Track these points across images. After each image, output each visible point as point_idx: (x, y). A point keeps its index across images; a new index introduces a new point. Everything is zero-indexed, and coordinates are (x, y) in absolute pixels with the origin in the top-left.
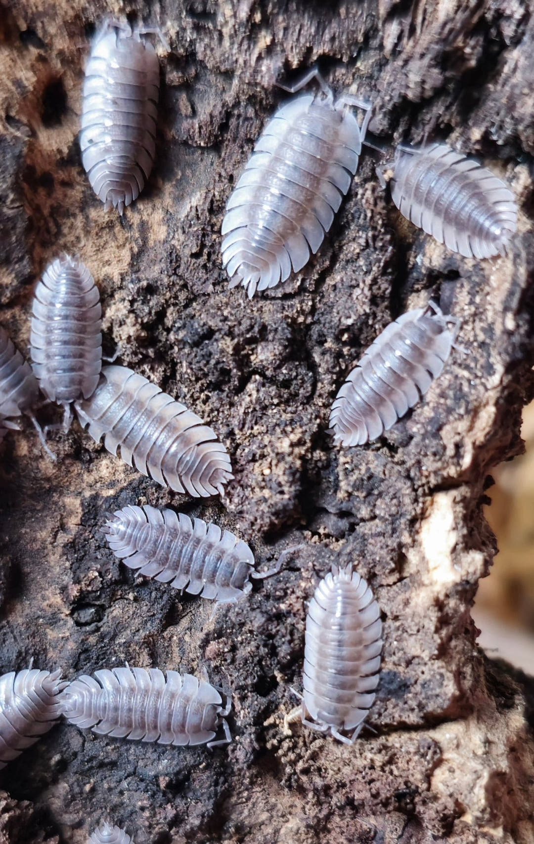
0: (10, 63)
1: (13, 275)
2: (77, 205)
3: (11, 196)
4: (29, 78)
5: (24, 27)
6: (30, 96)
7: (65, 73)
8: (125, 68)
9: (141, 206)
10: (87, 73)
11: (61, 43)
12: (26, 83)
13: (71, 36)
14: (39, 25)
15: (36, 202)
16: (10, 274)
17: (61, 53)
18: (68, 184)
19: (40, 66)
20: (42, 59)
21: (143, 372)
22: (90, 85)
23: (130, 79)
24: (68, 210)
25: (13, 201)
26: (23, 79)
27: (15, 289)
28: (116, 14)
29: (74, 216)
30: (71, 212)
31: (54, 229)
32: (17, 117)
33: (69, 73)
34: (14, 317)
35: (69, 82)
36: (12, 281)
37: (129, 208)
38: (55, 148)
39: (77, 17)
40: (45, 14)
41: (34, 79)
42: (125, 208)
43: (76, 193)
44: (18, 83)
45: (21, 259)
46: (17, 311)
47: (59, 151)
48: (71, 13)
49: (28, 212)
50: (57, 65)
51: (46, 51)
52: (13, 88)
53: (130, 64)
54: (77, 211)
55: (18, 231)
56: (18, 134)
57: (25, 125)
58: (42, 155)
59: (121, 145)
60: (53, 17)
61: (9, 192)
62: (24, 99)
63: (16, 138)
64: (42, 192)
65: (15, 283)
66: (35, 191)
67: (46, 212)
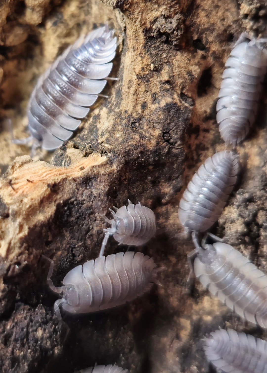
0: (187, 61)
1: (171, 187)
2: (209, 142)
3: (179, 143)
4: (196, 70)
5: (196, 37)
6: (195, 80)
7: (214, 65)
8: (251, 66)
9: (245, 144)
10: (226, 65)
11: (215, 47)
12: (194, 73)
13: (221, 42)
14: (204, 36)
15: (189, 142)
16: (170, 186)
17: (214, 52)
18: (207, 131)
19: (202, 62)
20: (204, 57)
21: (239, 249)
22: (227, 72)
23: (253, 73)
24: (204, 146)
25: (179, 145)
26: (193, 70)
27: (172, 195)
28: (248, 30)
29: (207, 149)
30: (206, 147)
31: (195, 157)
32: (186, 93)
33: (217, 65)
34: (167, 210)
35: (216, 69)
36: (170, 190)
37: (238, 145)
38: (203, 110)
39: (225, 30)
40: (208, 29)
41: (199, 70)
42: (236, 145)
43: (210, 136)
44: (189, 73)
45: (177, 178)
46: (169, 207)
47: (206, 112)
48: (222, 28)
49: (186, 151)
50: (211, 60)
51: (206, 52)
52: (186, 76)
53: (255, 64)
54: (209, 146)
55: (179, 161)
56: (187, 105)
57: (190, 98)
58: (196, 115)
59: (242, 111)
60: (212, 31)
61: (178, 140)
62: (192, 82)
63: (186, 108)
64: (193, 136)
65: (172, 192)
66: (190, 137)
67: (193, 148)
